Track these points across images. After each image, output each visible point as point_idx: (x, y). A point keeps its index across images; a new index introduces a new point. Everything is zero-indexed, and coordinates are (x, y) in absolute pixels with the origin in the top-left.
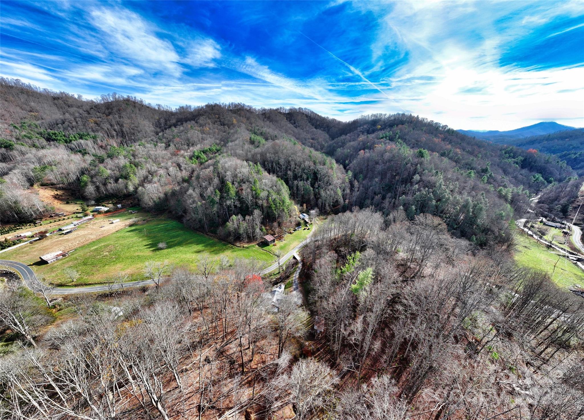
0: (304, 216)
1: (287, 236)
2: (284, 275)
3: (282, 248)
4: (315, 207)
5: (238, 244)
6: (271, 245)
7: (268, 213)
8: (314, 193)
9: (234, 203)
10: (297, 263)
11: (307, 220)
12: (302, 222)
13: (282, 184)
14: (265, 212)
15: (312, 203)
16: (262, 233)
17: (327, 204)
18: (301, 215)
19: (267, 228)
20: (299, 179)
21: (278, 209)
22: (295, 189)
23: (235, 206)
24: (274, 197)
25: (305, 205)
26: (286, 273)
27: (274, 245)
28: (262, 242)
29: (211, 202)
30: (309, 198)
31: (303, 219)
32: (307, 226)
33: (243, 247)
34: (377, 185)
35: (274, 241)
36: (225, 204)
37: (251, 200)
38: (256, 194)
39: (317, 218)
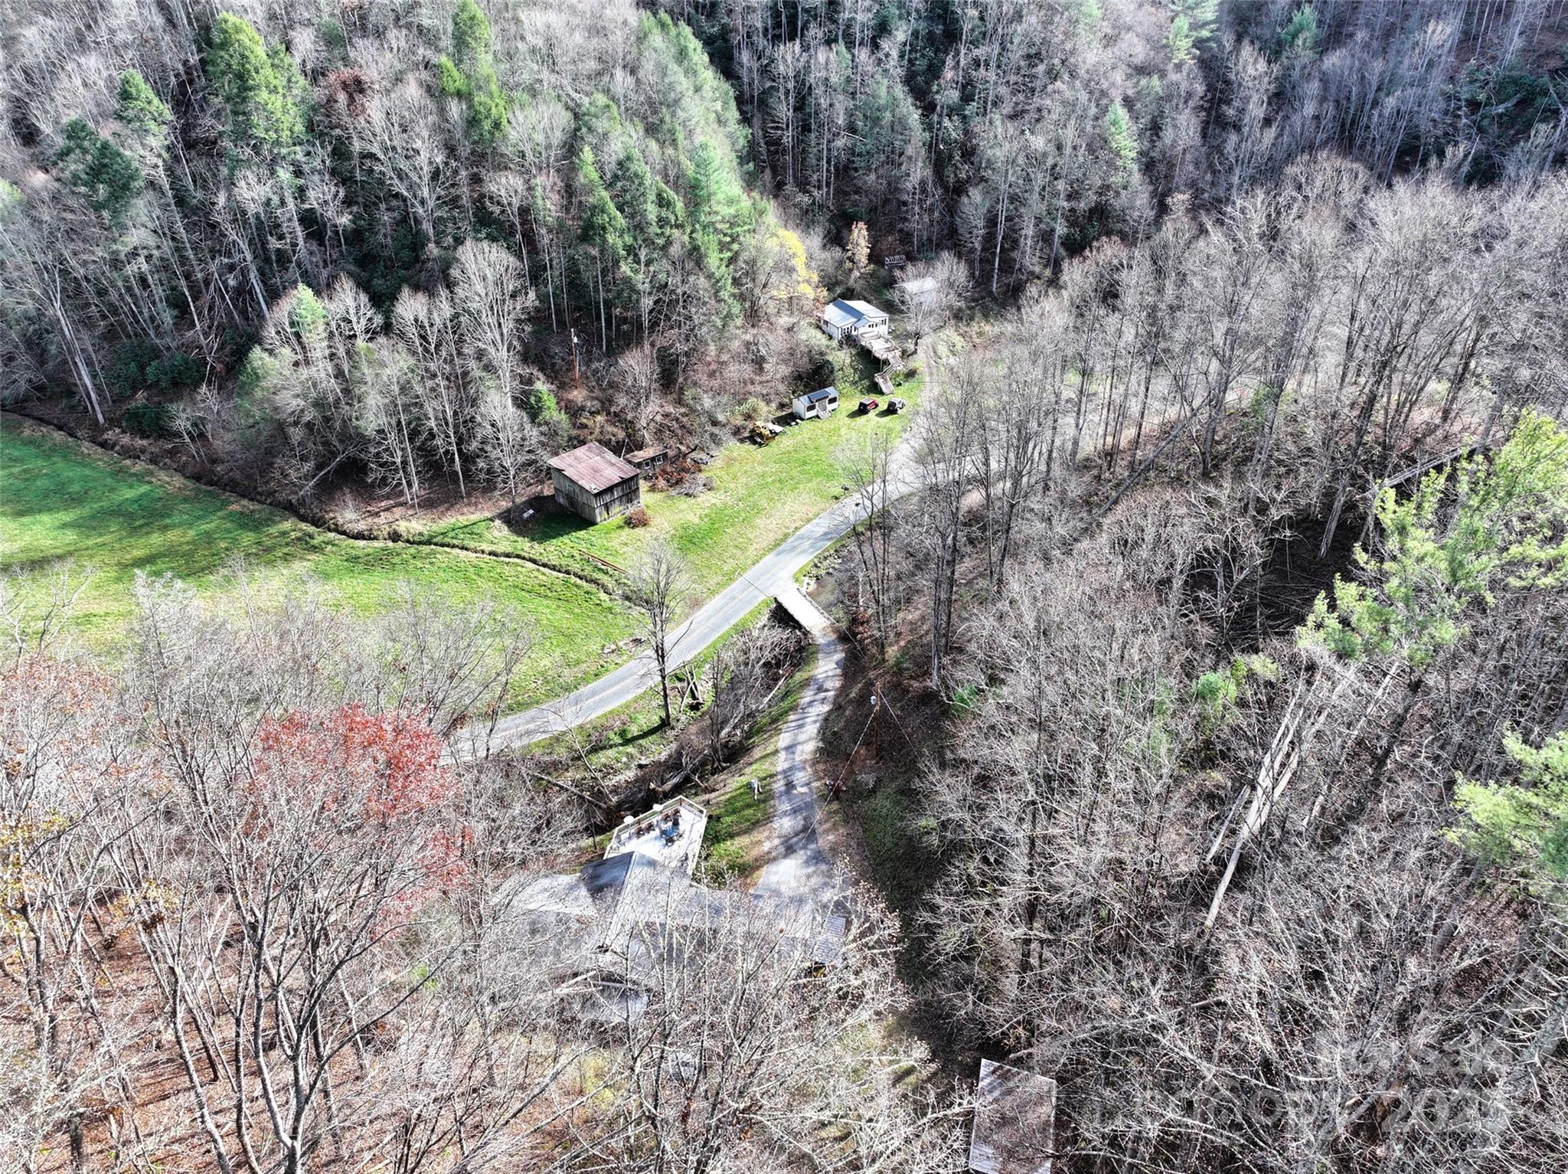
0: (858, 315)
1: (730, 461)
2: (702, 744)
3: (689, 540)
4: (940, 246)
5: (349, 515)
6: (609, 519)
7: (574, 284)
8: (930, 146)
9: (301, 193)
10: (801, 652)
11: (879, 349)
12: (841, 358)
13: (682, 54)
14: (554, 277)
15: (918, 223)
16: (533, 434)
17: (1029, 230)
18: (832, 314)
19: (578, 395)
20: (815, 32)
21: (649, 242)
22: (784, 110)
23: (310, 220)
24: (616, 148)
25: (860, 236)
26: (716, 726)
27: (630, 523)
28: (537, 502)
29: (96, 173)
30: (894, 187)
31: (849, 340)
32: (875, 389)
33: (395, 537)
34: (1437, 83)
35: (627, 489)
36: (221, 199)
37: (435, 175)
38: (473, 122)
39: (950, 333)
